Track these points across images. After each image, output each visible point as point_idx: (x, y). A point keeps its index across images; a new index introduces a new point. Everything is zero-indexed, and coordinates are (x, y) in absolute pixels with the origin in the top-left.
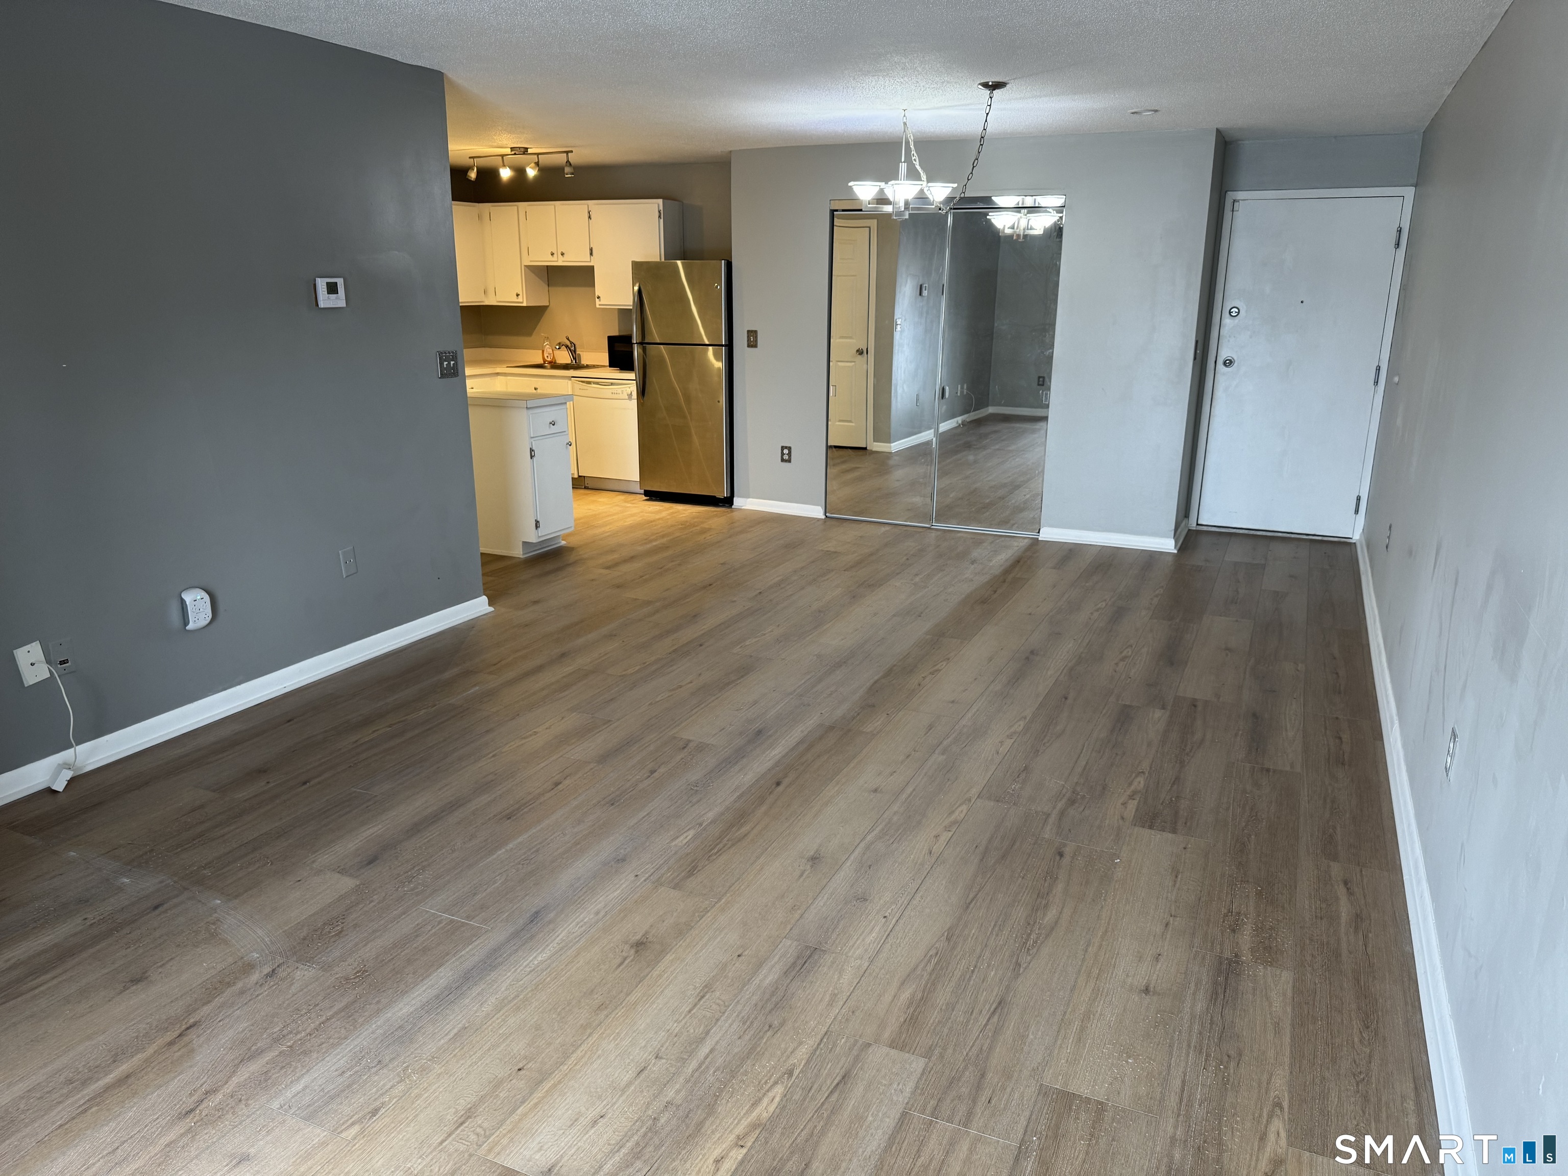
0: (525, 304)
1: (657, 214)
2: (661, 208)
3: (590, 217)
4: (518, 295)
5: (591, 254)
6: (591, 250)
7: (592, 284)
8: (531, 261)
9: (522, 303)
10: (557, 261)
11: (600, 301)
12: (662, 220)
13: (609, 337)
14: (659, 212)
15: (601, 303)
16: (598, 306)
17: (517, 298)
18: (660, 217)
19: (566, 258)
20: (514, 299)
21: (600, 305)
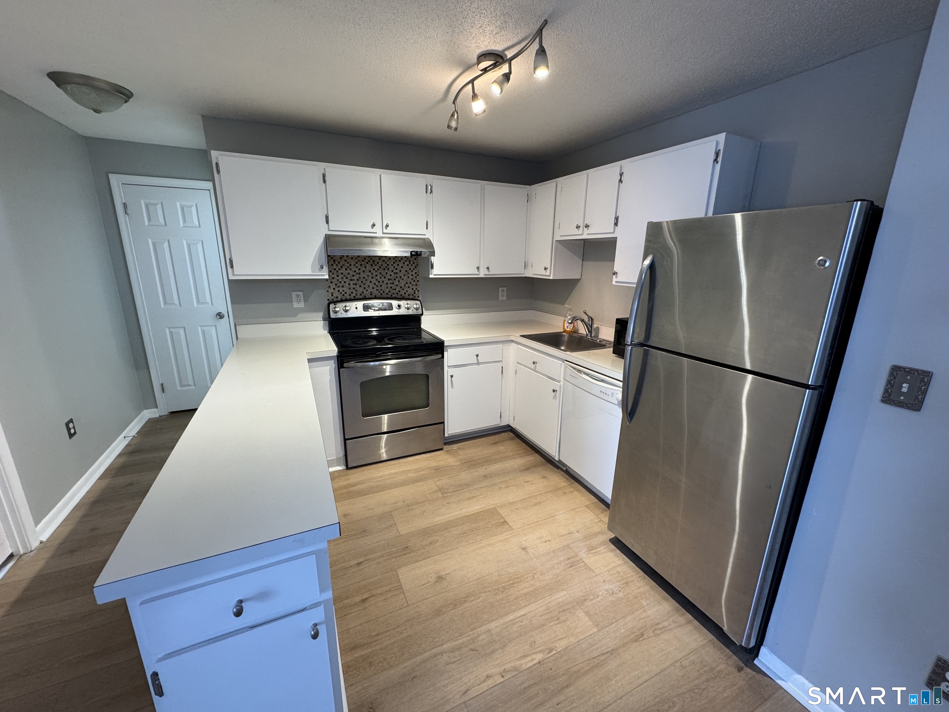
0: (551, 278)
1: (713, 157)
2: (721, 147)
3: (621, 181)
4: (546, 269)
5: (616, 224)
6: (617, 219)
7: (612, 258)
8: (561, 236)
9: (550, 276)
10: (582, 235)
11: (616, 277)
12: (718, 166)
13: (617, 320)
14: (717, 154)
15: (618, 280)
16: (614, 283)
17: (546, 272)
18: (716, 160)
19: (591, 230)
20: (543, 272)
21: (616, 282)
